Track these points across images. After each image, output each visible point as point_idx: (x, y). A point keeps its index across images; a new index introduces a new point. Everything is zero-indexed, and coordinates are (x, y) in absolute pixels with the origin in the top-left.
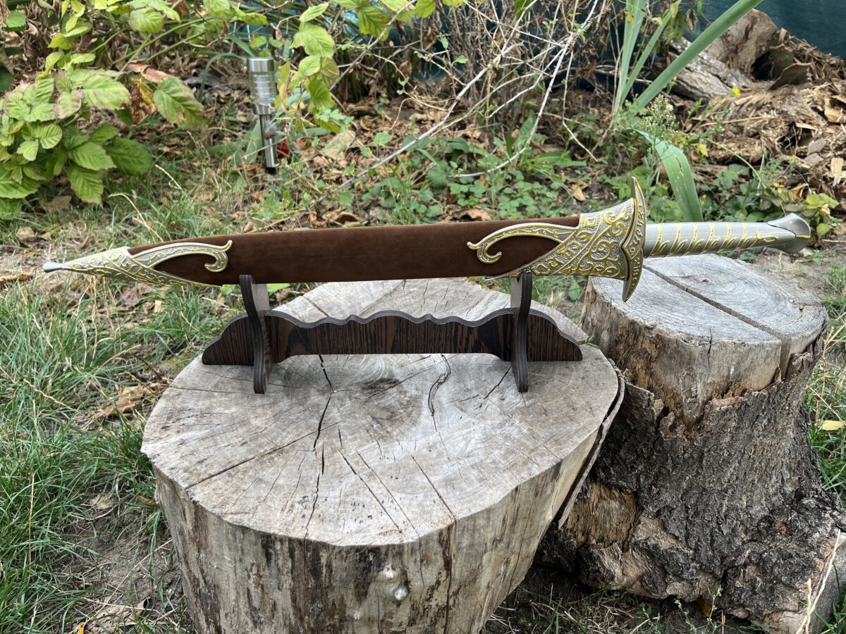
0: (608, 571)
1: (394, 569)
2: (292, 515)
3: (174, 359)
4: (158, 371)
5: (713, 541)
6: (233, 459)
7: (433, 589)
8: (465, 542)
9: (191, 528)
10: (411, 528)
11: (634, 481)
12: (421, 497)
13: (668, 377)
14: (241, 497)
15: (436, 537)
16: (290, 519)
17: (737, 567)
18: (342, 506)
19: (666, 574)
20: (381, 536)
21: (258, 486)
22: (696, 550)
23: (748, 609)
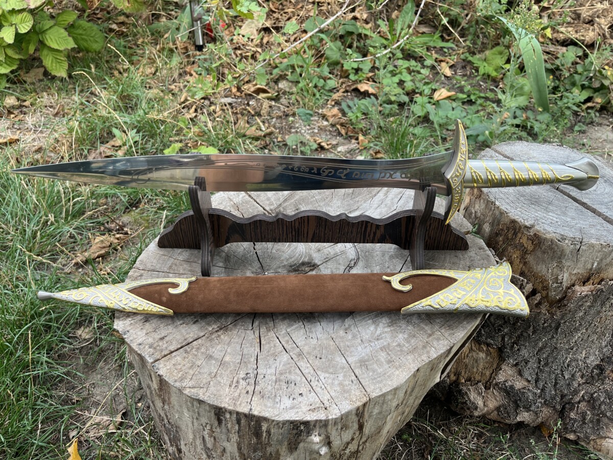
0: (473, 403)
1: (320, 435)
2: (238, 391)
3: (133, 213)
4: (121, 223)
5: (556, 384)
6: (187, 336)
7: (348, 444)
8: (376, 411)
9: (157, 388)
10: (335, 406)
11: (500, 339)
12: (341, 378)
13: (539, 267)
14: (196, 373)
15: (354, 412)
16: (236, 394)
17: (573, 404)
18: (277, 383)
19: (518, 406)
20: (310, 412)
21: (209, 362)
22: (542, 390)
23: (579, 434)
